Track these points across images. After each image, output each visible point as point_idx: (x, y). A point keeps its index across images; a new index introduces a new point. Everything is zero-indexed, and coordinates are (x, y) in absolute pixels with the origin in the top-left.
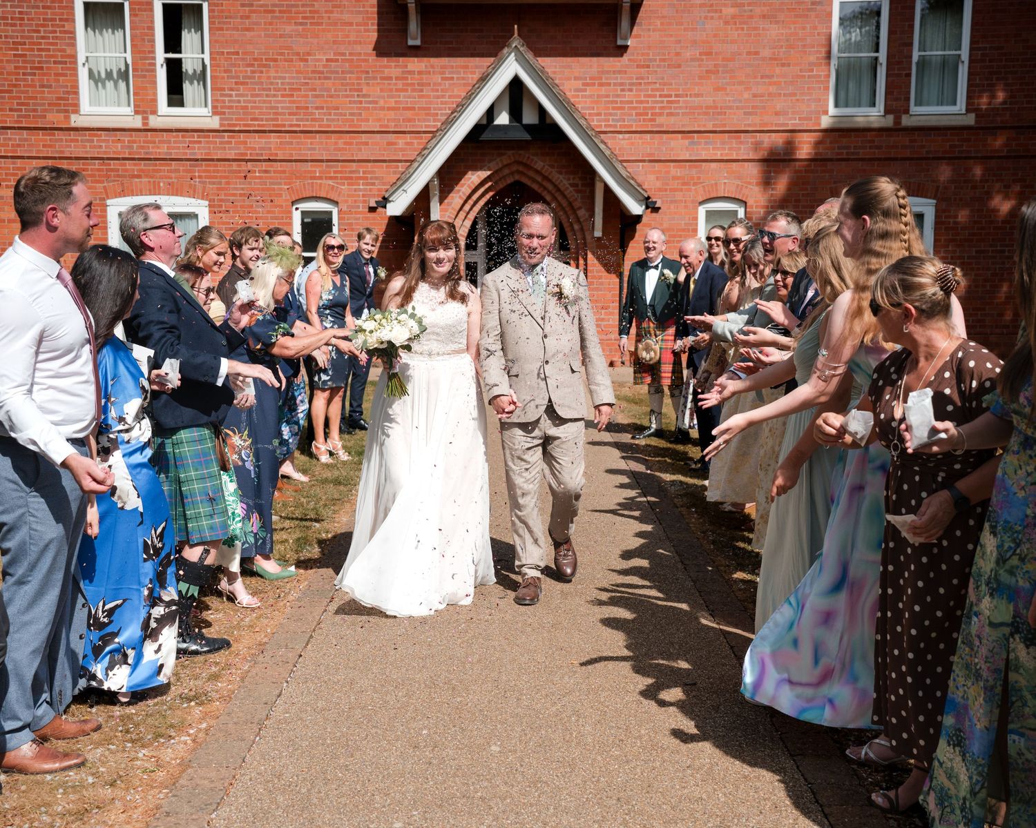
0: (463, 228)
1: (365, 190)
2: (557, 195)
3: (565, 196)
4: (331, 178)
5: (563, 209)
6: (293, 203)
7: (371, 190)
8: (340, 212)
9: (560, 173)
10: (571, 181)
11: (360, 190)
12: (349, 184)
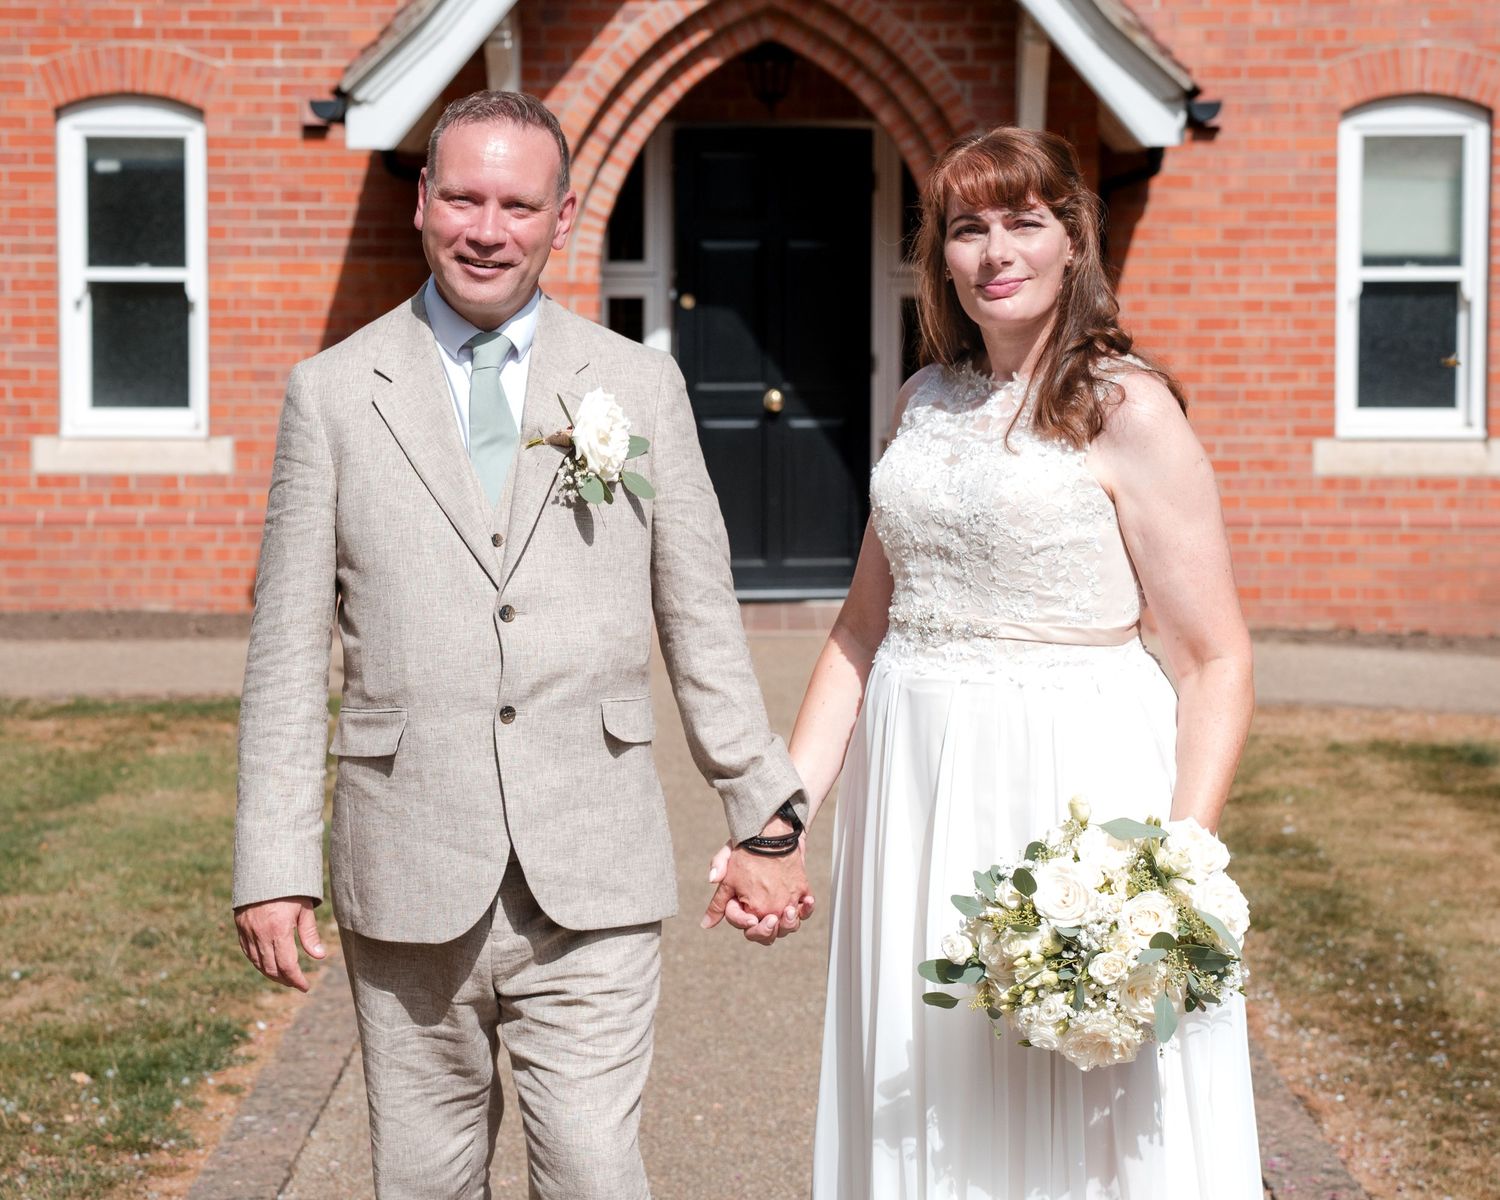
0: (597, 192)
1: (291, 72)
2: (897, 85)
3: (921, 90)
4: (181, 34)
5: (916, 130)
6: (59, 111)
7: (308, 72)
8: (211, 143)
9: (908, 15)
10: (943, 42)
11: (273, 72)
12: (238, 54)
